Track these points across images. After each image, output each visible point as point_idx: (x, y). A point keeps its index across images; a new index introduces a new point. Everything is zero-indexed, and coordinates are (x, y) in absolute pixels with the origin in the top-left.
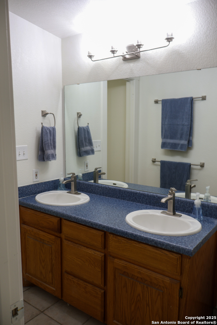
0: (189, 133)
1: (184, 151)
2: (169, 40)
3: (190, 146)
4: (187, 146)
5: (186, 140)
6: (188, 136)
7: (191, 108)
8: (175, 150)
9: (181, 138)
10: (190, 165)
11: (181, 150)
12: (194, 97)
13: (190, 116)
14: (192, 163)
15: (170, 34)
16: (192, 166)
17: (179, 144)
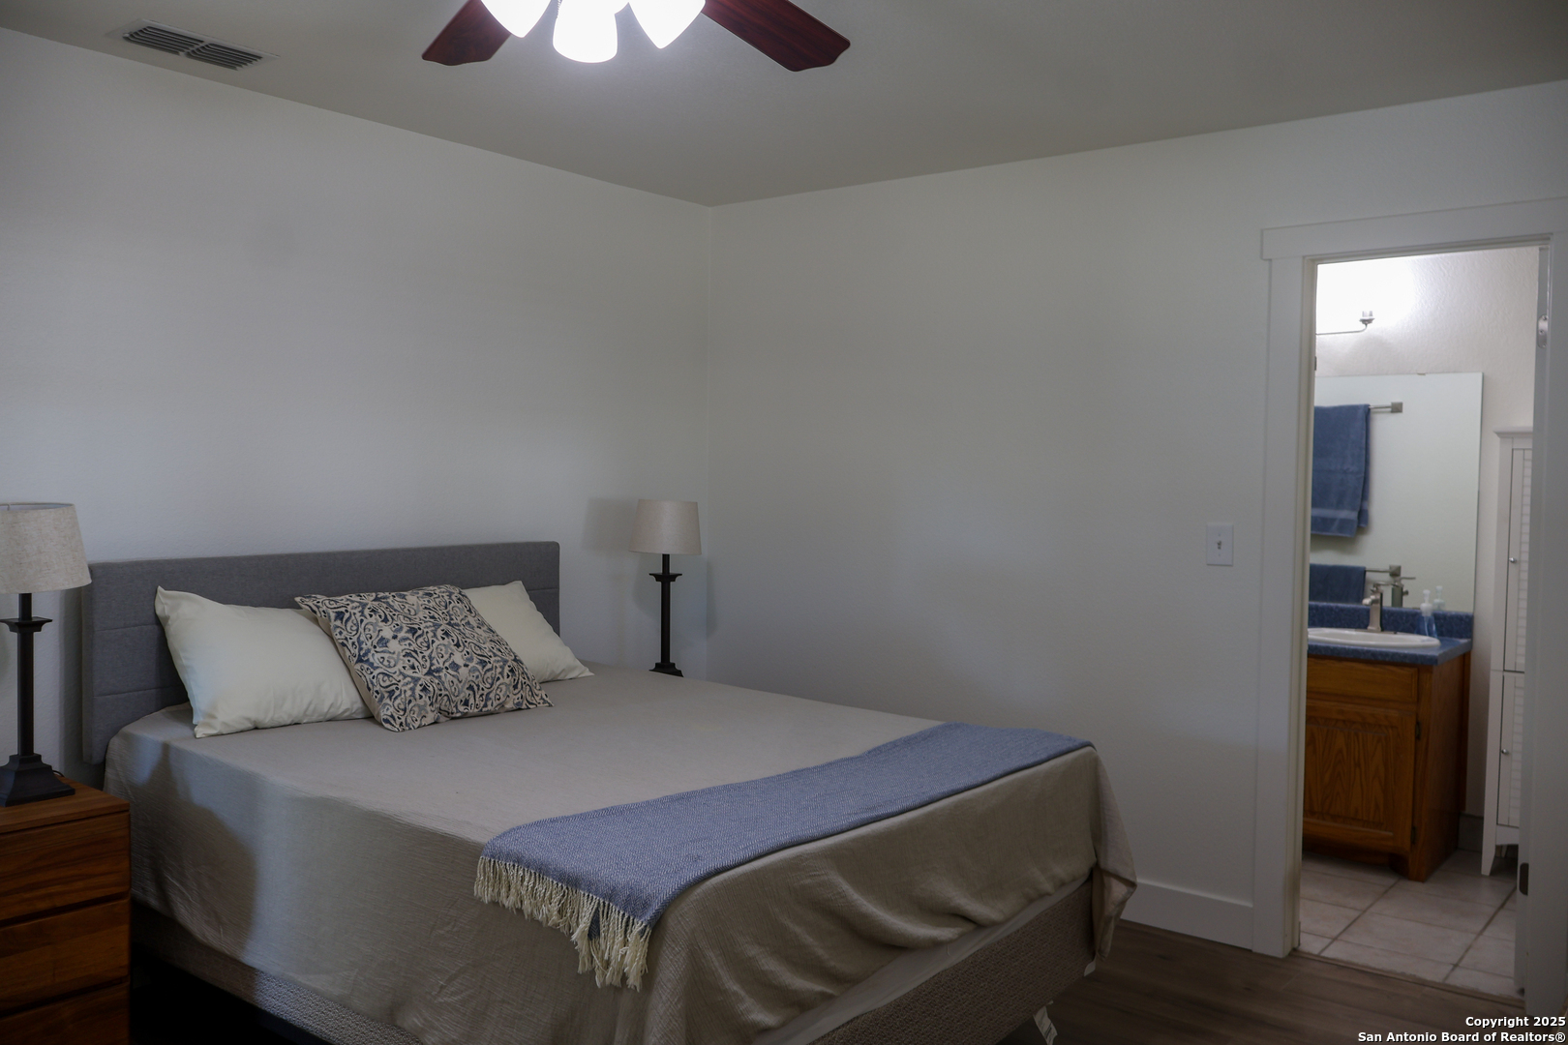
0: (1360, 492)
1: (1348, 535)
2: (1366, 322)
3: (1362, 525)
4: (1355, 526)
5: (1353, 509)
6: (1359, 500)
7: (1364, 432)
8: (1324, 533)
9: (1339, 505)
10: (1363, 572)
11: (1340, 535)
12: (1372, 404)
13: (1364, 452)
14: (1368, 567)
15: (1368, 313)
16: (1368, 574)
17: (1333, 520)
